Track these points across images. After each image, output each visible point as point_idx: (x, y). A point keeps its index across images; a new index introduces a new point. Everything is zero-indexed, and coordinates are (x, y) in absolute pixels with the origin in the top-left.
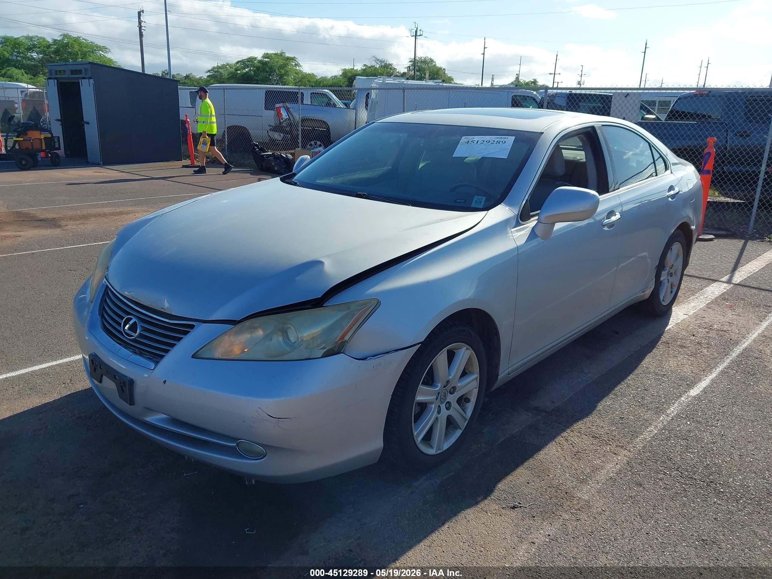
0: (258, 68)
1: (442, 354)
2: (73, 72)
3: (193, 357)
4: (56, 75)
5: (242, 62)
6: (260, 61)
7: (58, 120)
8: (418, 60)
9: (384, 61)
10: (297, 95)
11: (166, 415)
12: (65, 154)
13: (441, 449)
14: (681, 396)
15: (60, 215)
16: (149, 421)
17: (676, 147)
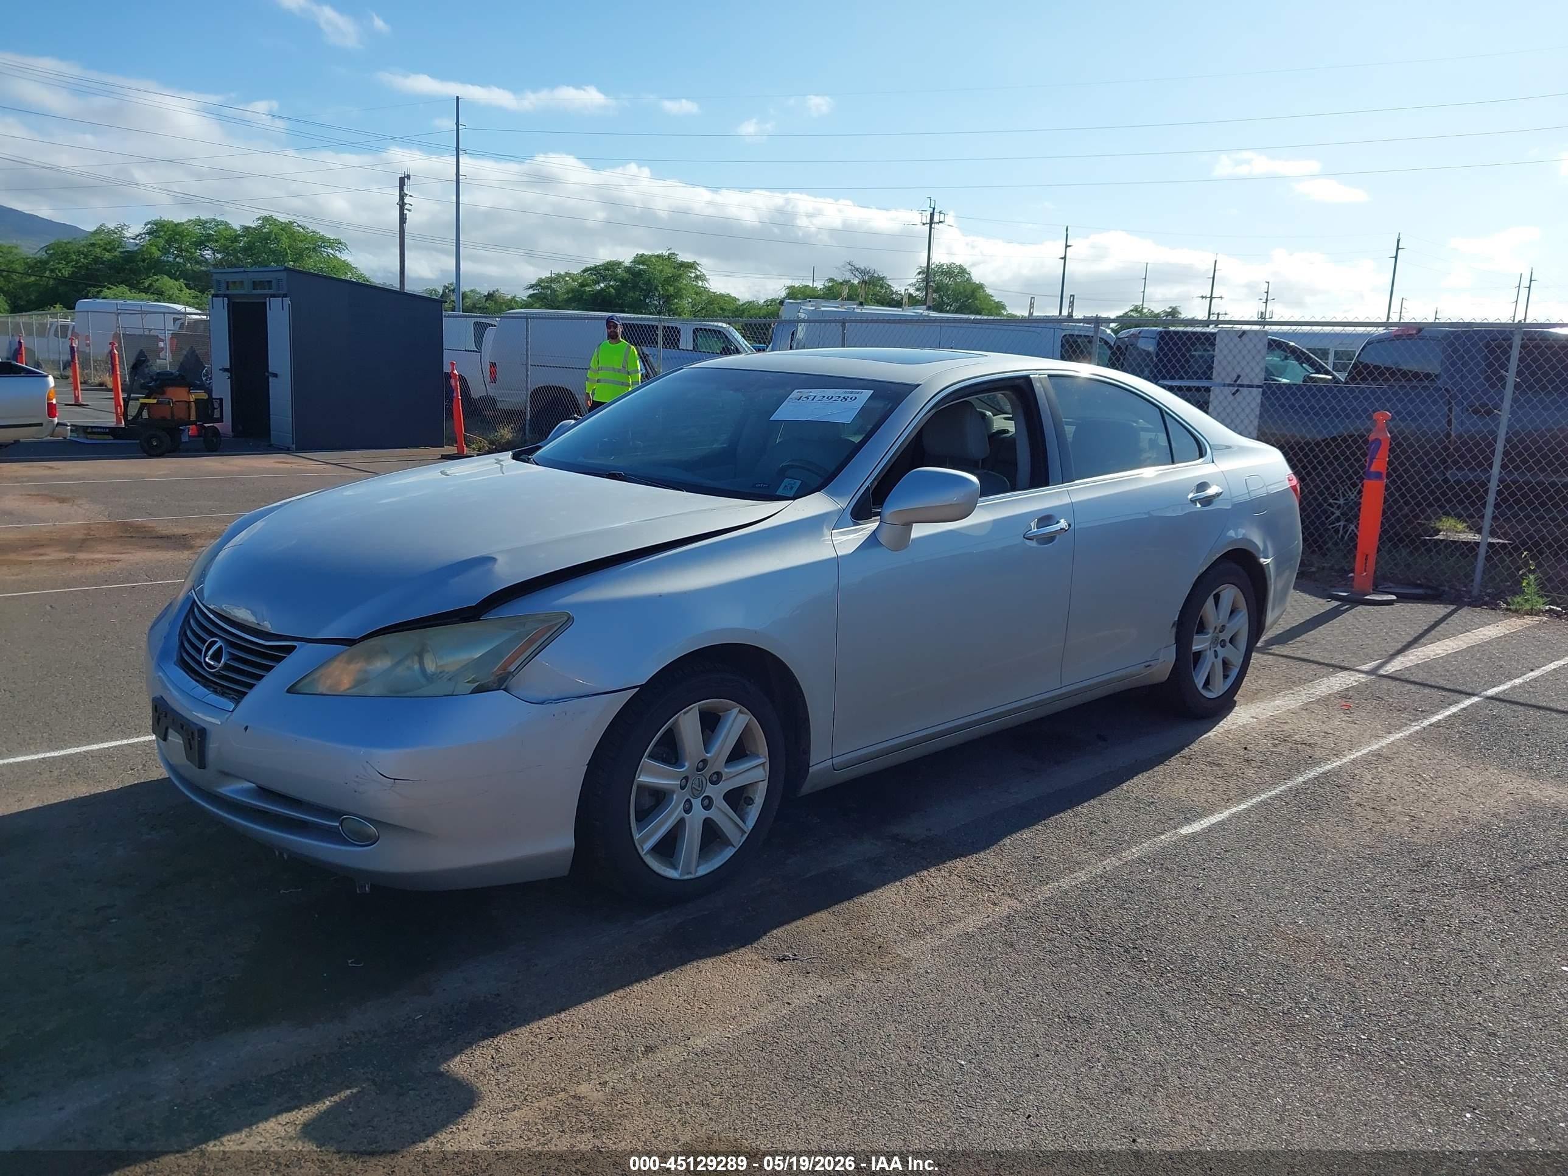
0: (624, 282)
1: (691, 712)
2: (255, 285)
3: (289, 691)
4: (228, 290)
5: (594, 270)
6: (628, 270)
7: (225, 370)
8: (936, 269)
9: (868, 272)
10: (655, 331)
11: (251, 782)
12: (233, 431)
13: (693, 872)
14: (1163, 834)
15: (197, 531)
16: (224, 793)
17: (1355, 433)
